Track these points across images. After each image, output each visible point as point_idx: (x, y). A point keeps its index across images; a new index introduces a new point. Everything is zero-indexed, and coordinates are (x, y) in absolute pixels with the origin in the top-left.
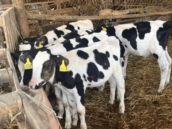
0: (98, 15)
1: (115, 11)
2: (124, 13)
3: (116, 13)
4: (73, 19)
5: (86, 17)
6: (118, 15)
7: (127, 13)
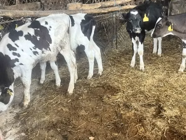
0: (66, 9)
1: (85, 4)
2: (95, 7)
3: (87, 7)
4: (35, 14)
5: (51, 11)
6: (89, 10)
7: (99, 7)
